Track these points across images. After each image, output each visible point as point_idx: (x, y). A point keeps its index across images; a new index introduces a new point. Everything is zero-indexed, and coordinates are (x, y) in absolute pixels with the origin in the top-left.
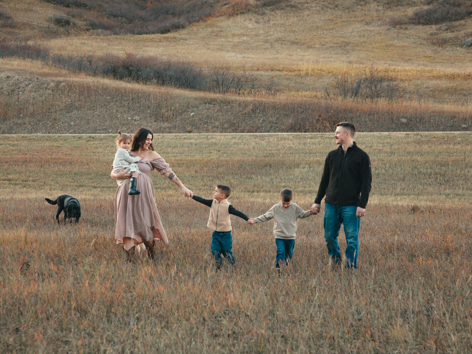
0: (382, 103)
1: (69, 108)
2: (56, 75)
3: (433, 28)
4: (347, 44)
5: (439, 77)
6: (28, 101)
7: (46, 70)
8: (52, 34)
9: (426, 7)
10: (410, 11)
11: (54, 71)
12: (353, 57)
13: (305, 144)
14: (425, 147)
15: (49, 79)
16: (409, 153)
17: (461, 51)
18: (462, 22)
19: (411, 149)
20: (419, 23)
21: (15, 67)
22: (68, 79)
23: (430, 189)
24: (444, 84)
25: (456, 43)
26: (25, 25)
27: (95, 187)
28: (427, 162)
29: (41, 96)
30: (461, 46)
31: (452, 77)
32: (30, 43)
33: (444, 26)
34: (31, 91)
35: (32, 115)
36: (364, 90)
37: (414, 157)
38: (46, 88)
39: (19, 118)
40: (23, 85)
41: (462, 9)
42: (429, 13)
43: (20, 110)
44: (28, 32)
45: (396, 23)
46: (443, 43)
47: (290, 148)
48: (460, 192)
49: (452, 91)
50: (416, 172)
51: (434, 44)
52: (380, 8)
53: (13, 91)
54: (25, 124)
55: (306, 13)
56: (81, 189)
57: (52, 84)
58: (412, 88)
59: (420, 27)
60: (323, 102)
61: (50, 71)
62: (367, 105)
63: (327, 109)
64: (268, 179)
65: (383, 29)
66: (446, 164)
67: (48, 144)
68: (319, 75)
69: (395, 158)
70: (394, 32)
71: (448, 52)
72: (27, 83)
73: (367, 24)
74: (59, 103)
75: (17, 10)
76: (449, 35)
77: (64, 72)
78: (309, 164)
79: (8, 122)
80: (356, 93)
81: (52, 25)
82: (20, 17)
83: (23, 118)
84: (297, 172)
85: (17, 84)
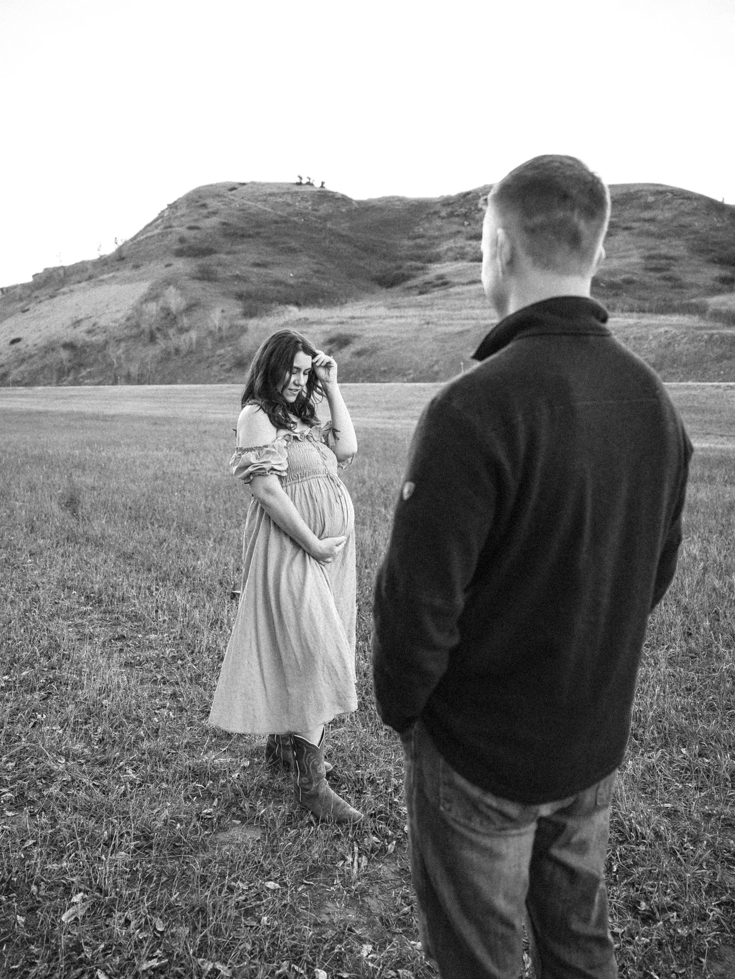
1: (720, 359)
2: (711, 328)
6: (681, 353)
7: (702, 324)
8: (714, 291)
11: (710, 324)
15: (703, 332)
21: (674, 322)
22: (721, 331)
26: (692, 285)
27: (722, 436)
29: (695, 347)
32: (694, 301)
34: (686, 343)
35: (685, 365)
38: (700, 340)
39: (672, 367)
40: (679, 338)
43: (674, 361)
44: (695, 291)
53: (670, 344)
54: (678, 373)
56: (708, 436)
57: (706, 337)
61: (705, 325)
67: (686, 392)
72: (683, 336)
74: (711, 354)
75: (686, 272)
77: (719, 324)
79: (663, 371)
81: (717, 284)
82: (689, 279)
83: (677, 368)
85: (673, 337)
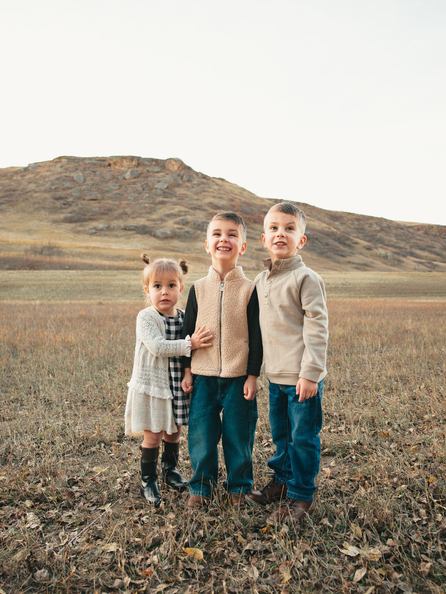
0: (55, 259)
3: (73, 225)
4: (31, 230)
5: (81, 247)
9: (69, 215)
10: (62, 216)
12: (35, 236)
13: (24, 276)
14: (88, 278)
16: (80, 280)
17: (87, 237)
18: (87, 223)
19: (81, 278)
20: (66, 222)
23: (95, 297)
24: (83, 250)
25: (84, 232)
28: (90, 284)
30: (87, 234)
31: (87, 248)
33: (78, 224)
36: (46, 252)
37: (83, 282)
41: (87, 217)
42: (71, 218)
45: (55, 222)
46: (78, 232)
47: (16, 278)
48: (109, 298)
49: (88, 254)
50: (86, 289)
51: (74, 232)
52: (47, 214)
55: (8, 214)
58: (68, 252)
59: (67, 224)
60: (25, 257)
62: (48, 259)
63: (27, 261)
64: (7, 293)
65: (49, 224)
66: (99, 285)
68: (20, 244)
69: (74, 282)
70: (54, 226)
71: (81, 237)
73: (41, 221)
76: (81, 229)
78: (29, 286)
80: (41, 253)
84: (23, 289)
